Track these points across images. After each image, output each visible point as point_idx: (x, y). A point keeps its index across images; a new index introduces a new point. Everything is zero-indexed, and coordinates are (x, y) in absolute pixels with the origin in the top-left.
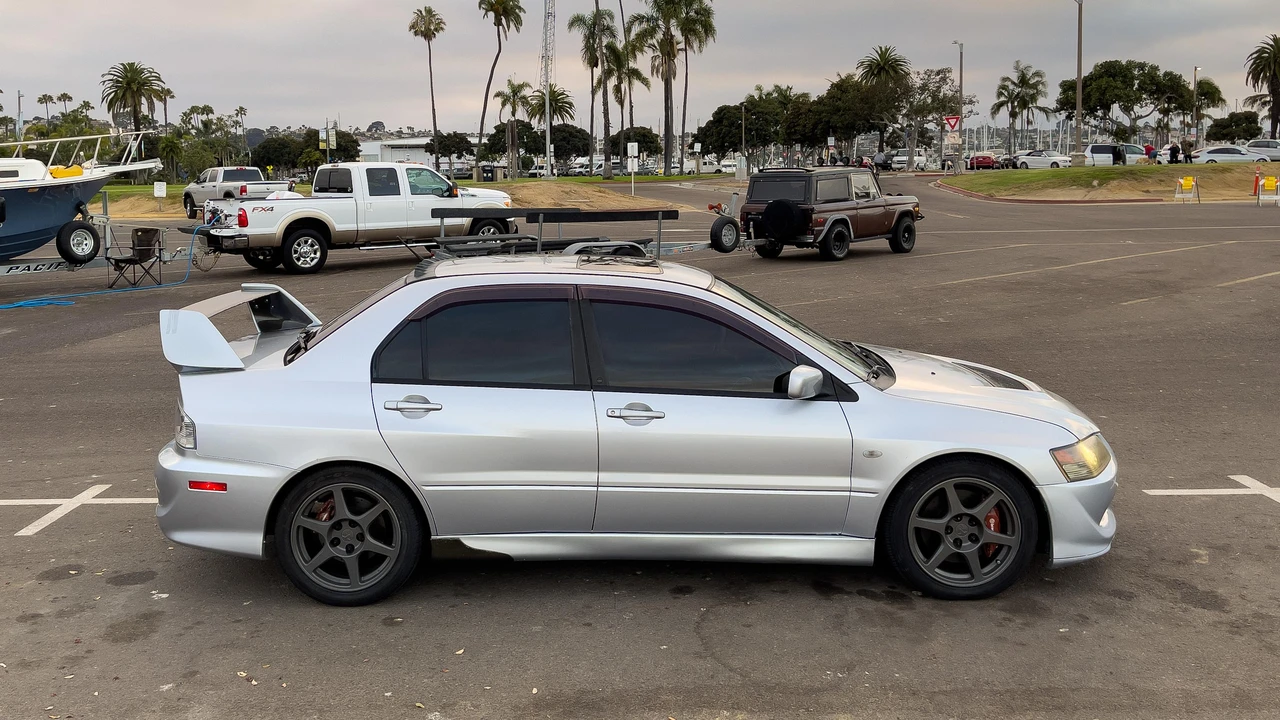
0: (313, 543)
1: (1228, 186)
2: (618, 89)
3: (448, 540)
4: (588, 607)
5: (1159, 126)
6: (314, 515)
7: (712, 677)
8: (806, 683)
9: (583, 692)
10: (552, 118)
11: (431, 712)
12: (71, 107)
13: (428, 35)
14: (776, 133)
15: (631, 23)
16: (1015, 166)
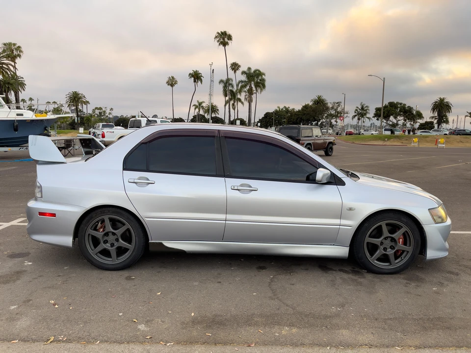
0: (96, 242)
1: (428, 142)
2: (233, 105)
3: (157, 243)
4: (219, 274)
5: (403, 125)
6: (95, 229)
7: (278, 309)
8: (323, 313)
9: (216, 316)
10: (211, 114)
11: (140, 324)
12: (56, 106)
13: (172, 85)
14: (284, 121)
15: (239, 83)
16: (360, 134)
